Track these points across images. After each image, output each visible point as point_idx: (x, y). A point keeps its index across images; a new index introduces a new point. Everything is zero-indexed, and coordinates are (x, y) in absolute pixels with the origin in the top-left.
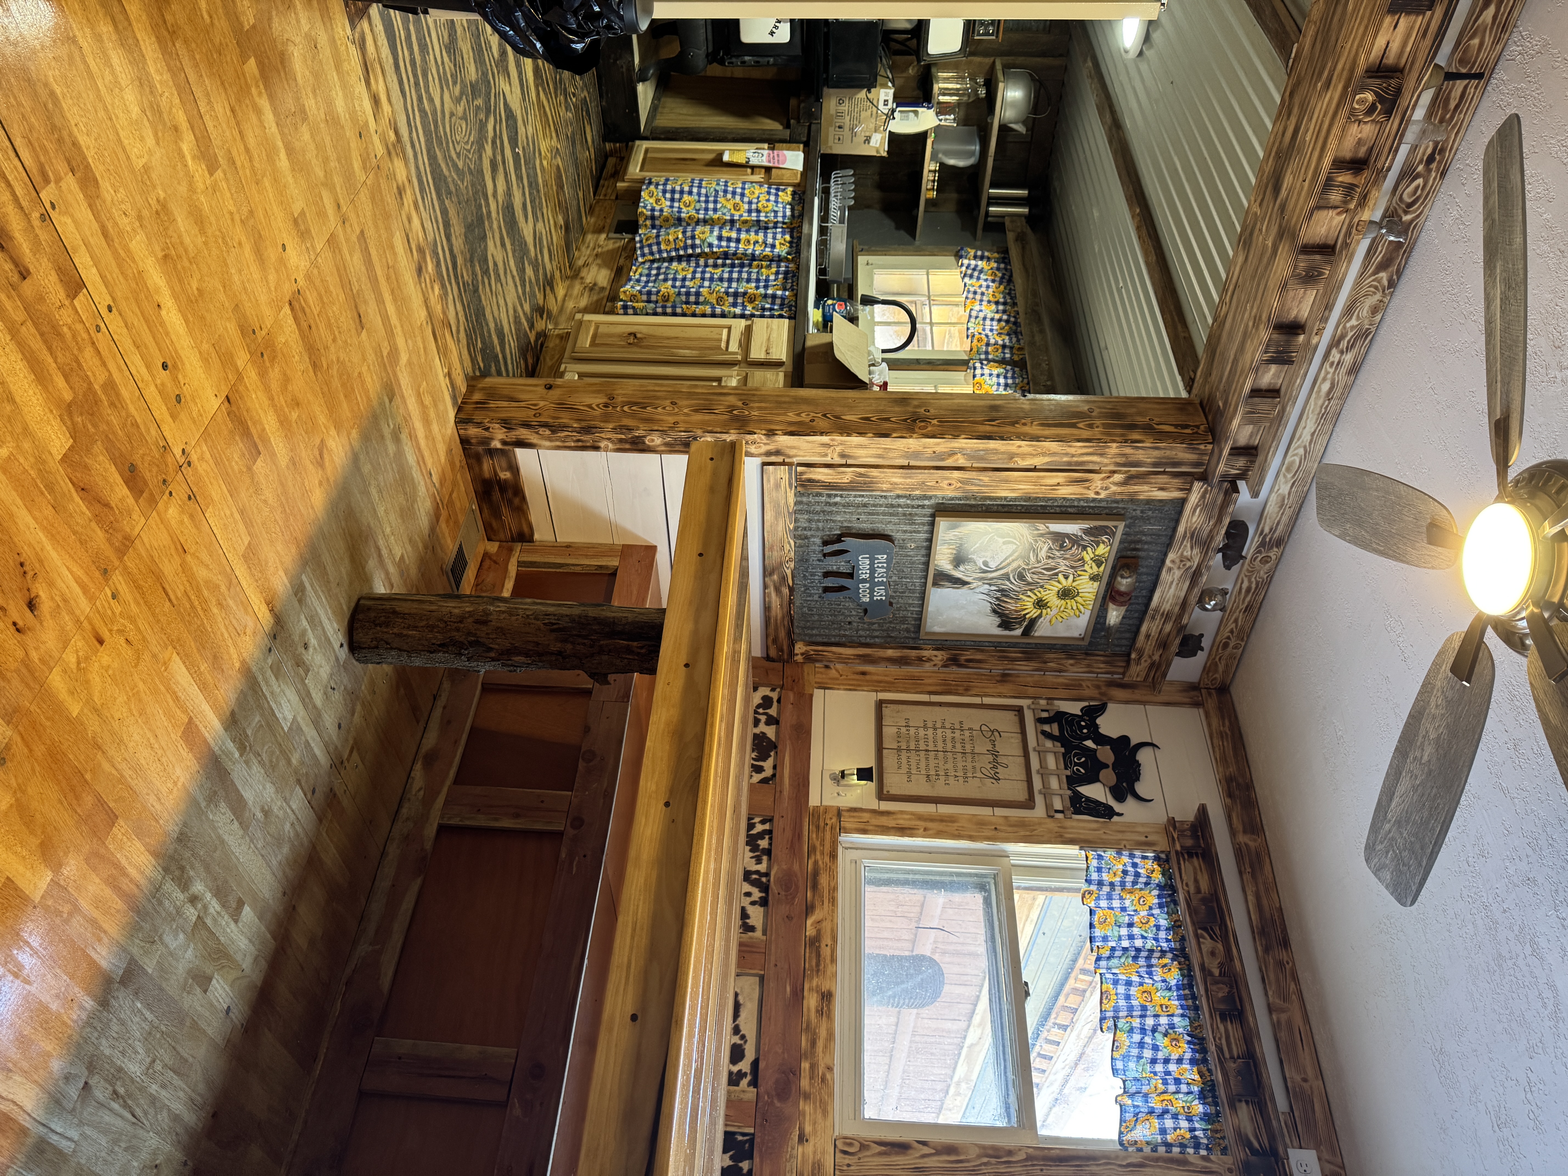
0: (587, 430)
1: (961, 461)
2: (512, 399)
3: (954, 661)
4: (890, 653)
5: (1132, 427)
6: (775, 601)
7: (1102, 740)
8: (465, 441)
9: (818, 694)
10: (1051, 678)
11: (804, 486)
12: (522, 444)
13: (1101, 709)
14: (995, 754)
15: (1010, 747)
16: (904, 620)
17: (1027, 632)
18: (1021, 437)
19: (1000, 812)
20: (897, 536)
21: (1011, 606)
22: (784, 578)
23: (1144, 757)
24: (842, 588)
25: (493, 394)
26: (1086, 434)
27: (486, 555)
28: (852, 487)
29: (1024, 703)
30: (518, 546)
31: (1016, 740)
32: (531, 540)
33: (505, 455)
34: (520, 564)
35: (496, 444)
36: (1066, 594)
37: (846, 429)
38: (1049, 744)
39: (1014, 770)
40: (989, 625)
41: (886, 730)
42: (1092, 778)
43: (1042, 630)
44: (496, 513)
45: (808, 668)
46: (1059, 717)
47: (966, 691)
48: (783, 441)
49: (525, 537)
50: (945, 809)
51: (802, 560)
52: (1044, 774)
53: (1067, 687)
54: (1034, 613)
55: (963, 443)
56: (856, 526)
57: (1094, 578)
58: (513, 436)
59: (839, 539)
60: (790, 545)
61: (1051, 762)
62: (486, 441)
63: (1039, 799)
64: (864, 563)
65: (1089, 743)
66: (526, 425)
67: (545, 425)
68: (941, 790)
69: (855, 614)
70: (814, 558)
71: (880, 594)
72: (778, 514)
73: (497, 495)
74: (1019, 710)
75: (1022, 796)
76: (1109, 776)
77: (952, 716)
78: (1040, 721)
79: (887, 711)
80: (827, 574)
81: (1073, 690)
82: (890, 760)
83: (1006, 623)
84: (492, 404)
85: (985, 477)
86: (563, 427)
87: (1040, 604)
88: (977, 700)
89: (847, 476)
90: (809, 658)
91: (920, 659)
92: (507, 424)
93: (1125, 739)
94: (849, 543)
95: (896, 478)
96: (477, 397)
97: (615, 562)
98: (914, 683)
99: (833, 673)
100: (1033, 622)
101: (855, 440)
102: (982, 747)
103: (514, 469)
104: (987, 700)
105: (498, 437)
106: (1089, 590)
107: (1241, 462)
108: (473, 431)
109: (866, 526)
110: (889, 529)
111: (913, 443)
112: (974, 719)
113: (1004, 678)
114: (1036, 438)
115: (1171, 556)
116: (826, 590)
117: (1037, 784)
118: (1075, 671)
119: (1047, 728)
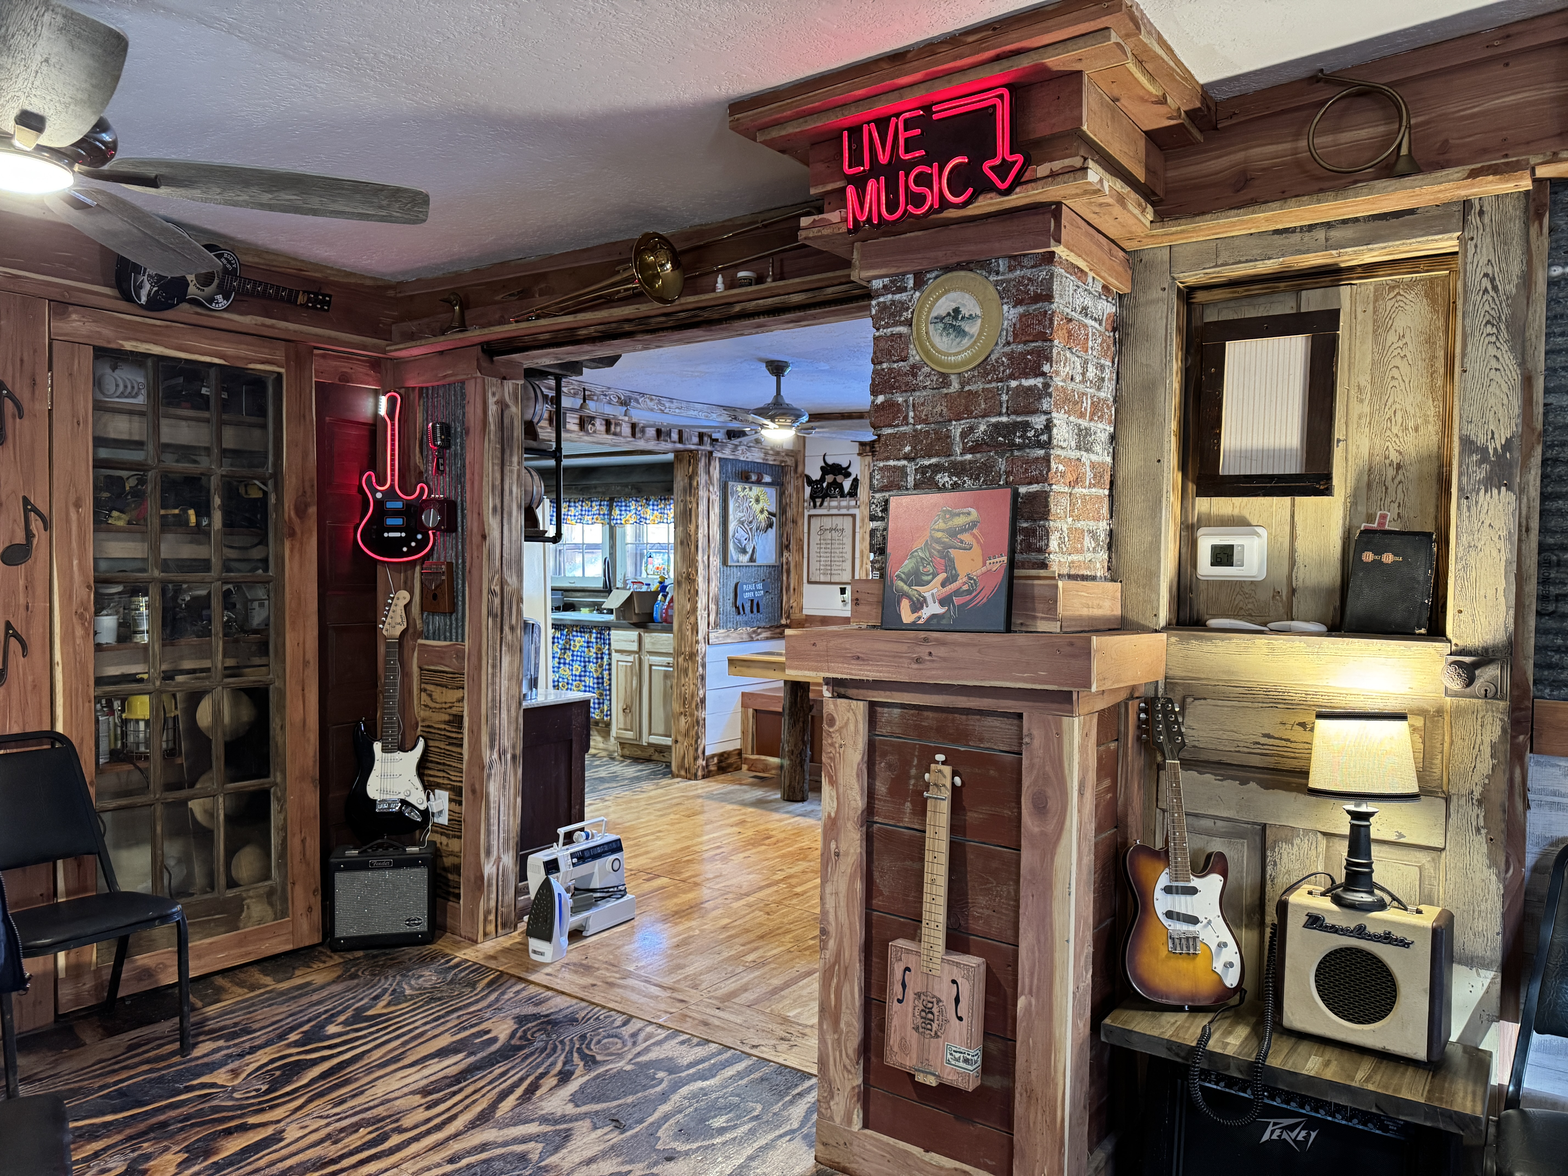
0: (698, 722)
1: (706, 557)
2: (684, 757)
3: (787, 547)
4: (785, 578)
5: (691, 485)
6: (764, 635)
7: (823, 479)
8: (704, 777)
9: (805, 612)
10: (794, 500)
11: (717, 625)
12: (704, 752)
13: (808, 478)
14: (831, 530)
15: (828, 523)
16: (770, 573)
17: (774, 515)
18: (697, 533)
19: (857, 530)
20: (735, 581)
21: (763, 524)
22: (754, 632)
23: (830, 461)
24: (758, 605)
25: (681, 766)
26: (694, 505)
27: (749, 770)
28: (717, 605)
29: (806, 514)
30: (744, 756)
31: (825, 519)
32: (740, 750)
33: (708, 759)
34: (753, 753)
35: (704, 763)
36: (757, 501)
37: (694, 609)
38: (826, 504)
39: (838, 521)
40: (772, 533)
41: (822, 580)
42: (841, 486)
43: (773, 509)
44: (730, 765)
45: (793, 617)
46: (813, 497)
47: (801, 540)
48: (700, 637)
49: (739, 753)
50: (857, 555)
51: (746, 624)
52: (839, 508)
53: (798, 493)
54: (766, 513)
55: (700, 558)
56: (732, 600)
57: (751, 489)
58: (701, 756)
59: (737, 608)
60: (741, 630)
61: (834, 503)
62: (703, 768)
63: (852, 511)
64: (747, 595)
65: (825, 485)
66: (697, 750)
67: (696, 741)
68: (849, 556)
69: (768, 597)
70: (745, 619)
71: (760, 586)
72: (728, 636)
73: (723, 764)
74: (810, 516)
75: (850, 519)
76: (839, 478)
77: (814, 548)
78: (815, 507)
79: (813, 579)
80: (752, 612)
81: (800, 490)
82: (835, 579)
83: (770, 525)
84: (687, 765)
85: (712, 545)
86: (697, 733)
87: (762, 512)
88: (806, 535)
89: (713, 607)
90: (788, 617)
91: (787, 563)
92: (696, 759)
93: (822, 468)
94: (739, 603)
95: (713, 585)
96: (683, 773)
97: (751, 711)
98: (799, 565)
99: (795, 605)
100: (770, 513)
101: (699, 605)
102: (828, 535)
103: (713, 756)
104: (806, 530)
105: (701, 762)
106: (756, 490)
107: (705, 439)
108: (700, 773)
109: (732, 596)
110: (733, 586)
111: (700, 579)
112: (815, 539)
113: (794, 522)
114: (697, 527)
115: (742, 459)
116: (758, 611)
117: (844, 511)
118: (791, 489)
119: (818, 504)
